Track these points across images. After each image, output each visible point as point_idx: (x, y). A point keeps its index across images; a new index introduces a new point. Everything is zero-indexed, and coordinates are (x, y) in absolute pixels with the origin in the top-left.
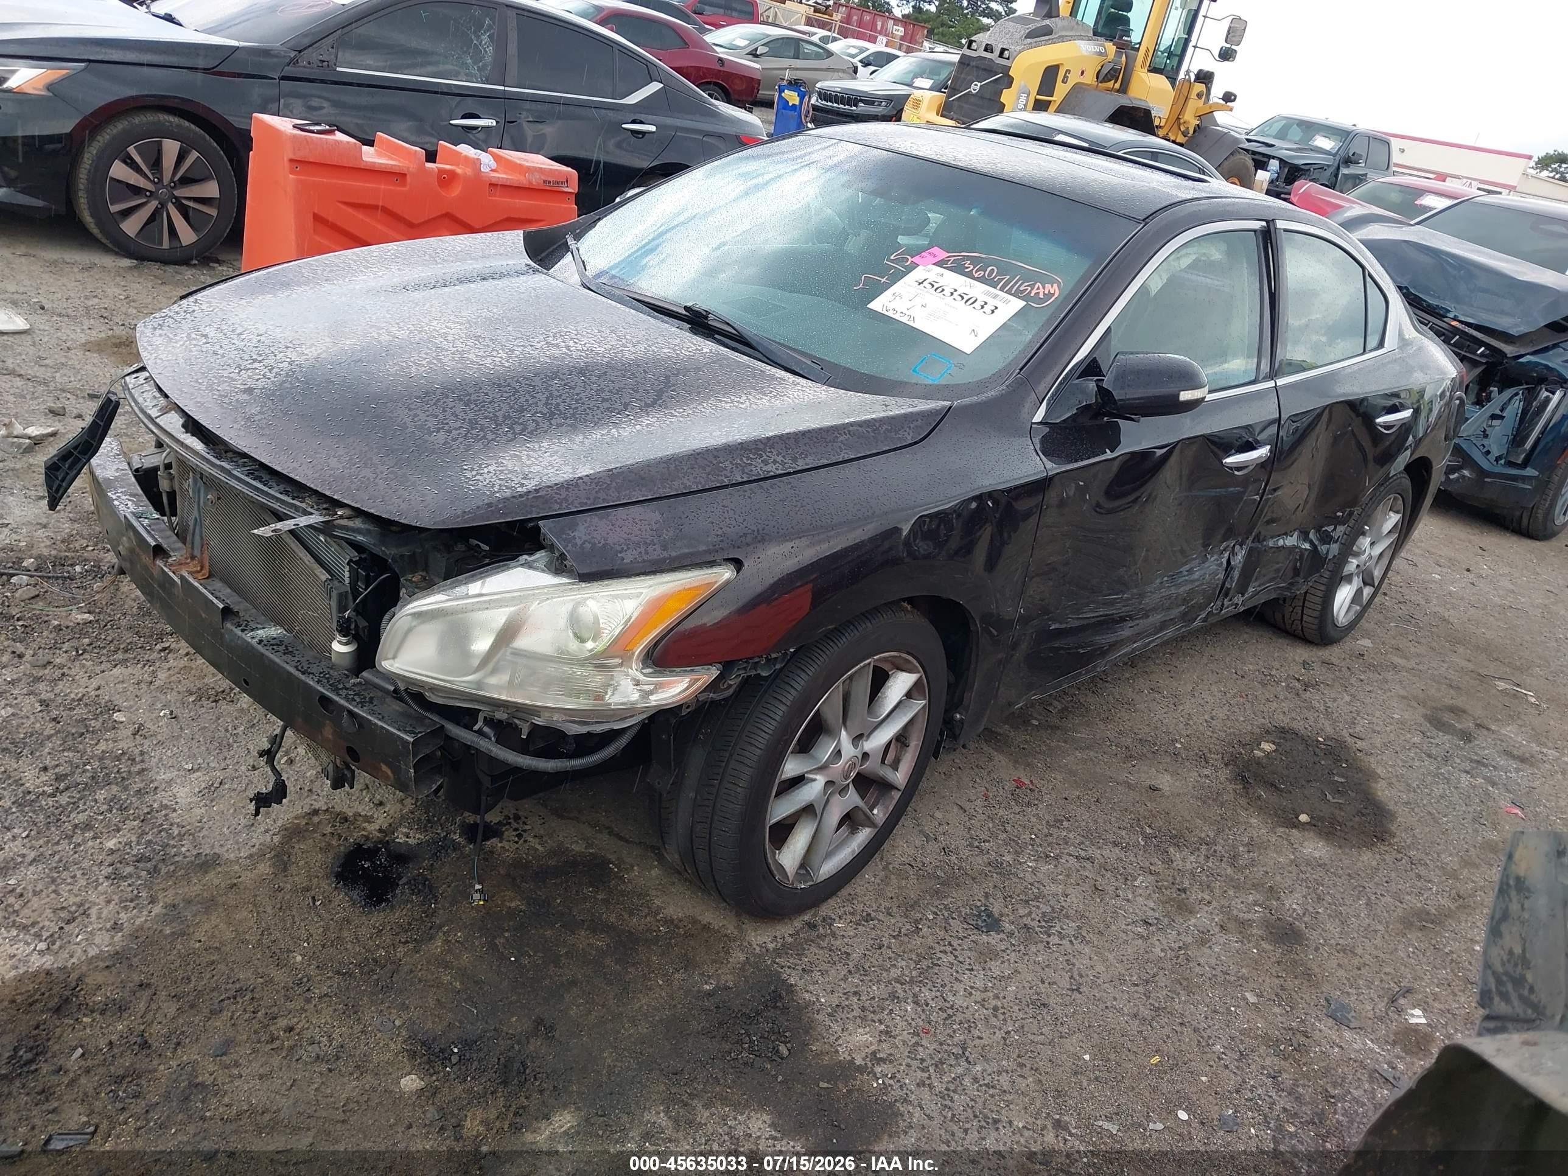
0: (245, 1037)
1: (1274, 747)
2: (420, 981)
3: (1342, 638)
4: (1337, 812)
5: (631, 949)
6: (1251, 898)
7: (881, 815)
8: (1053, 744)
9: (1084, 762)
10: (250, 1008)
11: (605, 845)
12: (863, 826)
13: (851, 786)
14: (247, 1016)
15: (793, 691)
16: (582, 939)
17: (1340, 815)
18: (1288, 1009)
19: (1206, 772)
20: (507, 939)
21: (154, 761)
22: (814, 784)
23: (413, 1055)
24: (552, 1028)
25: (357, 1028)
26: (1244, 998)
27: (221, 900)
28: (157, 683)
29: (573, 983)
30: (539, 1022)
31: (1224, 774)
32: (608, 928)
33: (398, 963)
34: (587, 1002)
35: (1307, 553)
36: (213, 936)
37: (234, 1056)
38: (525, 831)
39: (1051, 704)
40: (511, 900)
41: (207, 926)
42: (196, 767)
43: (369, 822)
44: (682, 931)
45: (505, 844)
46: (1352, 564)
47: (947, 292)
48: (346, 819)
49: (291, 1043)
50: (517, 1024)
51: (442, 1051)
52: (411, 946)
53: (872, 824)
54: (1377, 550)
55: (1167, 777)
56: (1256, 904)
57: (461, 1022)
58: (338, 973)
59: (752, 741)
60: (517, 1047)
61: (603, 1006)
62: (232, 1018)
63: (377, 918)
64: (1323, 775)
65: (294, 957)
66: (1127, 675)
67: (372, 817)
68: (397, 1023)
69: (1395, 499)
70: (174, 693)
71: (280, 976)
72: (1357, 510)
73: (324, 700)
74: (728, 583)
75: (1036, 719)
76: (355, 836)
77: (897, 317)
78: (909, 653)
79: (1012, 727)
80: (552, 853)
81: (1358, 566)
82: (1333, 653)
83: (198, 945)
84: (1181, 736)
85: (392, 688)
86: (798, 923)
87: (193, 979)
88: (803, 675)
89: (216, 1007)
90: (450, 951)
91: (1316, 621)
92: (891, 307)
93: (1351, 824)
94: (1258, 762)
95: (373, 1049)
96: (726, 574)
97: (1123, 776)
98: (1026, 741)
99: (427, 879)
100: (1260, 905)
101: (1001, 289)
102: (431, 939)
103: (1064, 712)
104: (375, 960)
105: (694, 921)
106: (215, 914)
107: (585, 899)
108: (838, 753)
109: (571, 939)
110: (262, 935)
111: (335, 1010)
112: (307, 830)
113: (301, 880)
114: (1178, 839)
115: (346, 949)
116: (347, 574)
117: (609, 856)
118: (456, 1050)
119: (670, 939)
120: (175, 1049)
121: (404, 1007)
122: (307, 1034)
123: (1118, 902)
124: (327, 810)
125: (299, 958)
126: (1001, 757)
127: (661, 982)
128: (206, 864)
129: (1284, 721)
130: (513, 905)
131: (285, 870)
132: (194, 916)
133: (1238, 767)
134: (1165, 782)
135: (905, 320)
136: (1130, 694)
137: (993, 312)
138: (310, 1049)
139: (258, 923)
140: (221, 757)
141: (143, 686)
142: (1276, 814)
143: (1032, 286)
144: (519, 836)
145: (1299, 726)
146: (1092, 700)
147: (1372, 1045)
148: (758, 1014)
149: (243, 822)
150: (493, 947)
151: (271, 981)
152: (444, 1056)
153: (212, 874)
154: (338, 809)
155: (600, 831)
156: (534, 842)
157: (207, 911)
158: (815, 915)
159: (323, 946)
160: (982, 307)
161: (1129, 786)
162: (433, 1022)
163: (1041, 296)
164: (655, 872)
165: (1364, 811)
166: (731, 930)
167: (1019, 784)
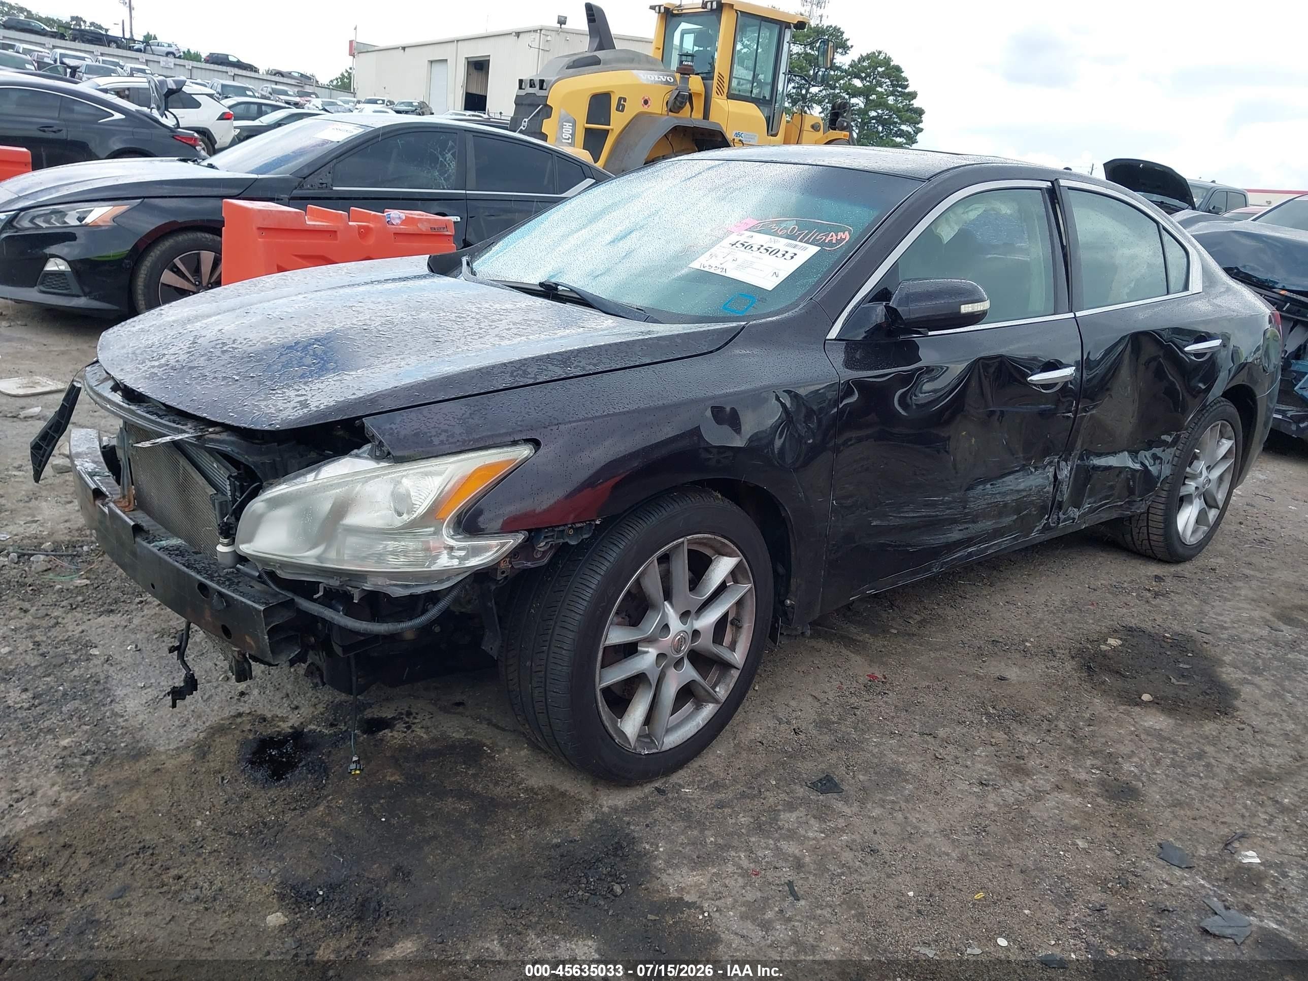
0: (139, 884)
1: (1120, 642)
2: (298, 837)
3: (1193, 556)
4: (1181, 692)
5: (491, 811)
6: (1089, 762)
7: (723, 692)
8: (908, 647)
9: (937, 659)
10: (150, 862)
11: (482, 733)
12: (708, 702)
13: (686, 661)
14: (144, 868)
15: (606, 563)
16: (449, 804)
17: (1183, 695)
18: (1119, 853)
19: (1055, 664)
20: (382, 805)
21: (115, 682)
22: (646, 656)
23: (282, 897)
24: (409, 873)
25: (237, 877)
26: (1074, 844)
27: (143, 781)
28: (132, 626)
29: (434, 837)
30: (398, 869)
31: (1069, 665)
32: (473, 795)
33: (283, 826)
34: (444, 853)
35: (1138, 475)
36: (131, 807)
37: (128, 899)
38: (414, 724)
39: (911, 617)
40: (392, 776)
41: (127, 801)
42: (147, 685)
43: (284, 721)
44: (540, 797)
45: (395, 734)
46: (1191, 486)
47: (755, 248)
48: (264, 720)
49: (177, 888)
50: (377, 871)
51: (309, 893)
52: (298, 812)
53: (716, 701)
54: (1216, 474)
55: (1015, 669)
56: (1093, 767)
57: (328, 869)
58: (230, 833)
59: (573, 608)
60: (375, 889)
61: (458, 856)
62: (132, 869)
63: (273, 793)
64: (1168, 664)
65: (195, 823)
66: (985, 593)
67: (287, 717)
68: (273, 871)
69: (1222, 425)
70: (143, 633)
71: (180, 837)
72: (1184, 435)
73: (203, 587)
74: (527, 459)
75: (895, 629)
76: (270, 731)
77: (712, 271)
78: (723, 536)
79: (871, 635)
80: (434, 740)
81: (1197, 488)
82: (1185, 568)
83: (117, 814)
84: (1030, 636)
85: (257, 574)
86: (648, 788)
87: (107, 840)
88: (615, 549)
89: (122, 861)
90: (329, 814)
91: (1162, 539)
92: (707, 264)
93: (1195, 701)
94: (1105, 655)
95: (247, 893)
96: (524, 451)
97: (974, 670)
98: (884, 646)
99: (324, 762)
100: (1097, 768)
101: (800, 241)
102: (316, 805)
103: (923, 623)
104: (265, 824)
105: (552, 789)
106: (137, 791)
107: (456, 774)
108: (666, 627)
109: (438, 805)
110: (172, 806)
111: (222, 862)
112: (230, 728)
113: (215, 765)
114: (1019, 717)
115: (242, 816)
116: (228, 488)
117: (484, 741)
118: (321, 893)
119: (528, 803)
120: (83, 895)
121: (281, 859)
122: (192, 881)
123: (957, 768)
124: (249, 714)
125: (199, 823)
126: (858, 658)
127: (513, 837)
128: (138, 754)
129: (1133, 623)
130: (392, 779)
131: (204, 757)
132: (119, 793)
133: (1084, 658)
134: (1013, 673)
135: (718, 272)
136: (986, 606)
137: (792, 258)
138: (192, 892)
139: (171, 796)
140: (171, 677)
141: (120, 629)
142: (1119, 696)
143: (827, 236)
144: (409, 728)
145: (1147, 626)
146: (950, 613)
147: (1202, 882)
148: (598, 860)
149: (177, 723)
150: (367, 811)
151: (172, 840)
152: (310, 897)
153: (142, 762)
154: (259, 713)
155: (481, 723)
156: (420, 732)
157: (131, 789)
158: (665, 783)
159: (223, 814)
160: (784, 255)
161: (978, 677)
162: (304, 870)
163: (834, 241)
164: (523, 753)
165: (1208, 691)
166: (586, 795)
167: (872, 677)
